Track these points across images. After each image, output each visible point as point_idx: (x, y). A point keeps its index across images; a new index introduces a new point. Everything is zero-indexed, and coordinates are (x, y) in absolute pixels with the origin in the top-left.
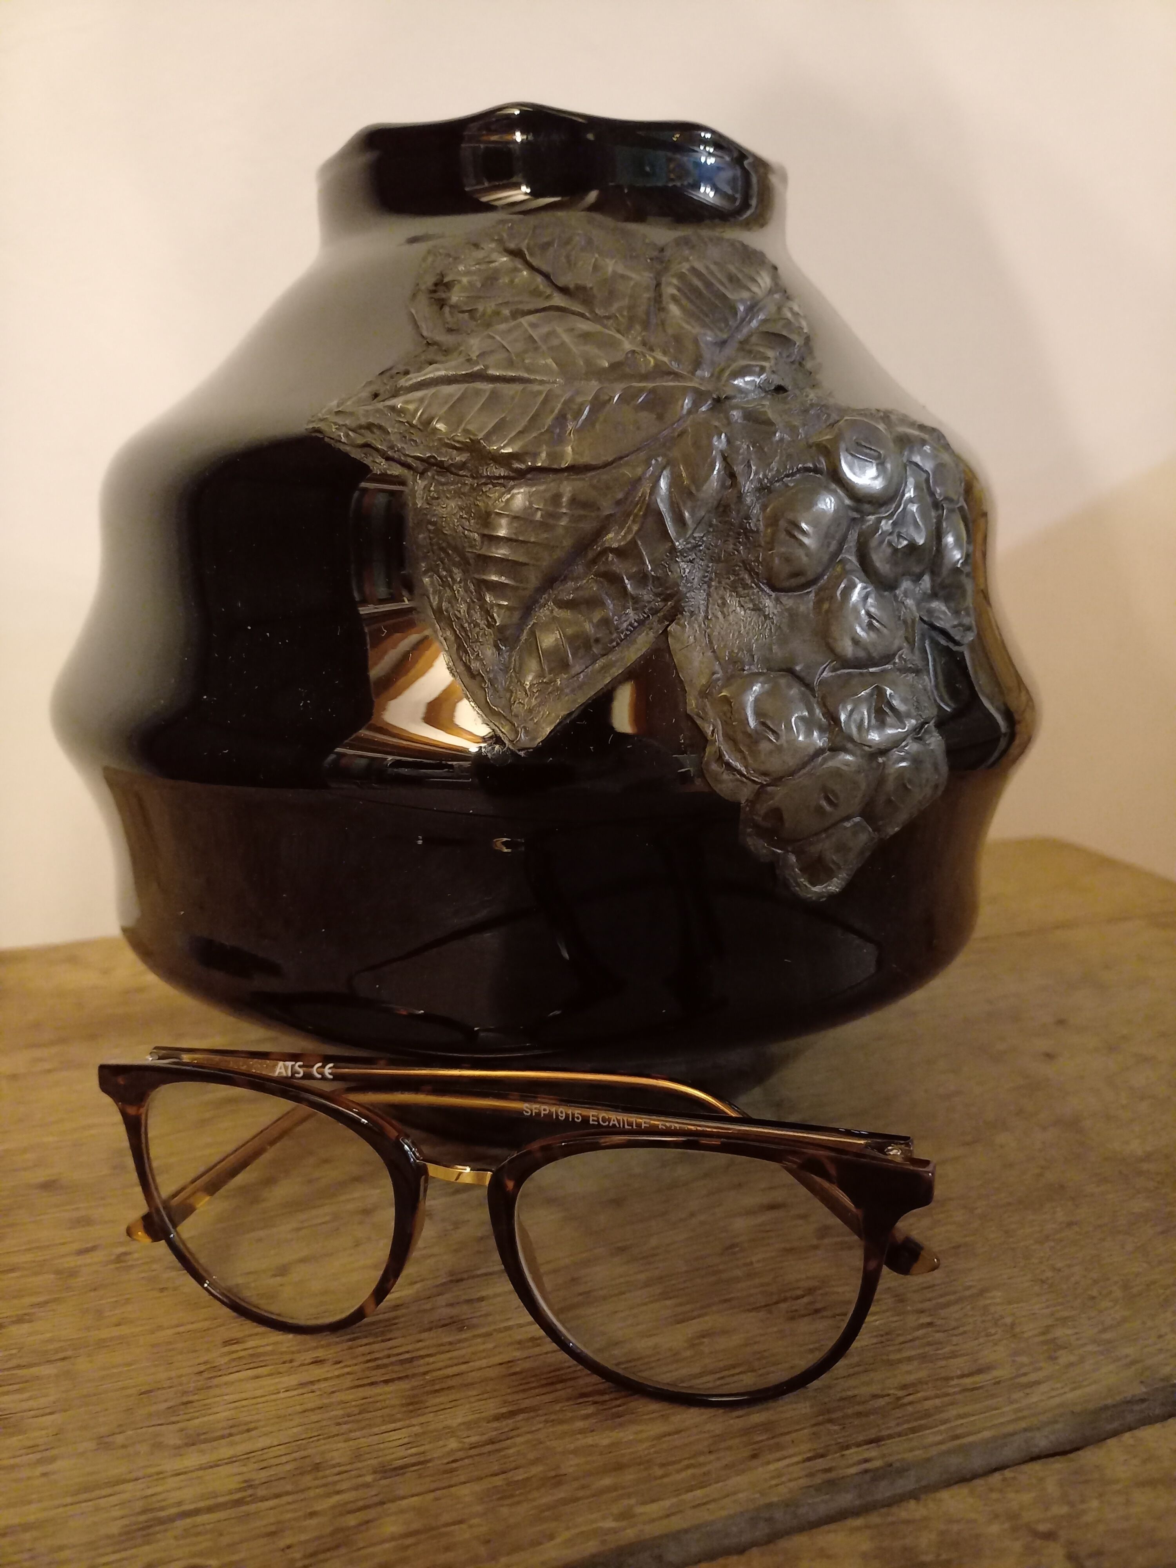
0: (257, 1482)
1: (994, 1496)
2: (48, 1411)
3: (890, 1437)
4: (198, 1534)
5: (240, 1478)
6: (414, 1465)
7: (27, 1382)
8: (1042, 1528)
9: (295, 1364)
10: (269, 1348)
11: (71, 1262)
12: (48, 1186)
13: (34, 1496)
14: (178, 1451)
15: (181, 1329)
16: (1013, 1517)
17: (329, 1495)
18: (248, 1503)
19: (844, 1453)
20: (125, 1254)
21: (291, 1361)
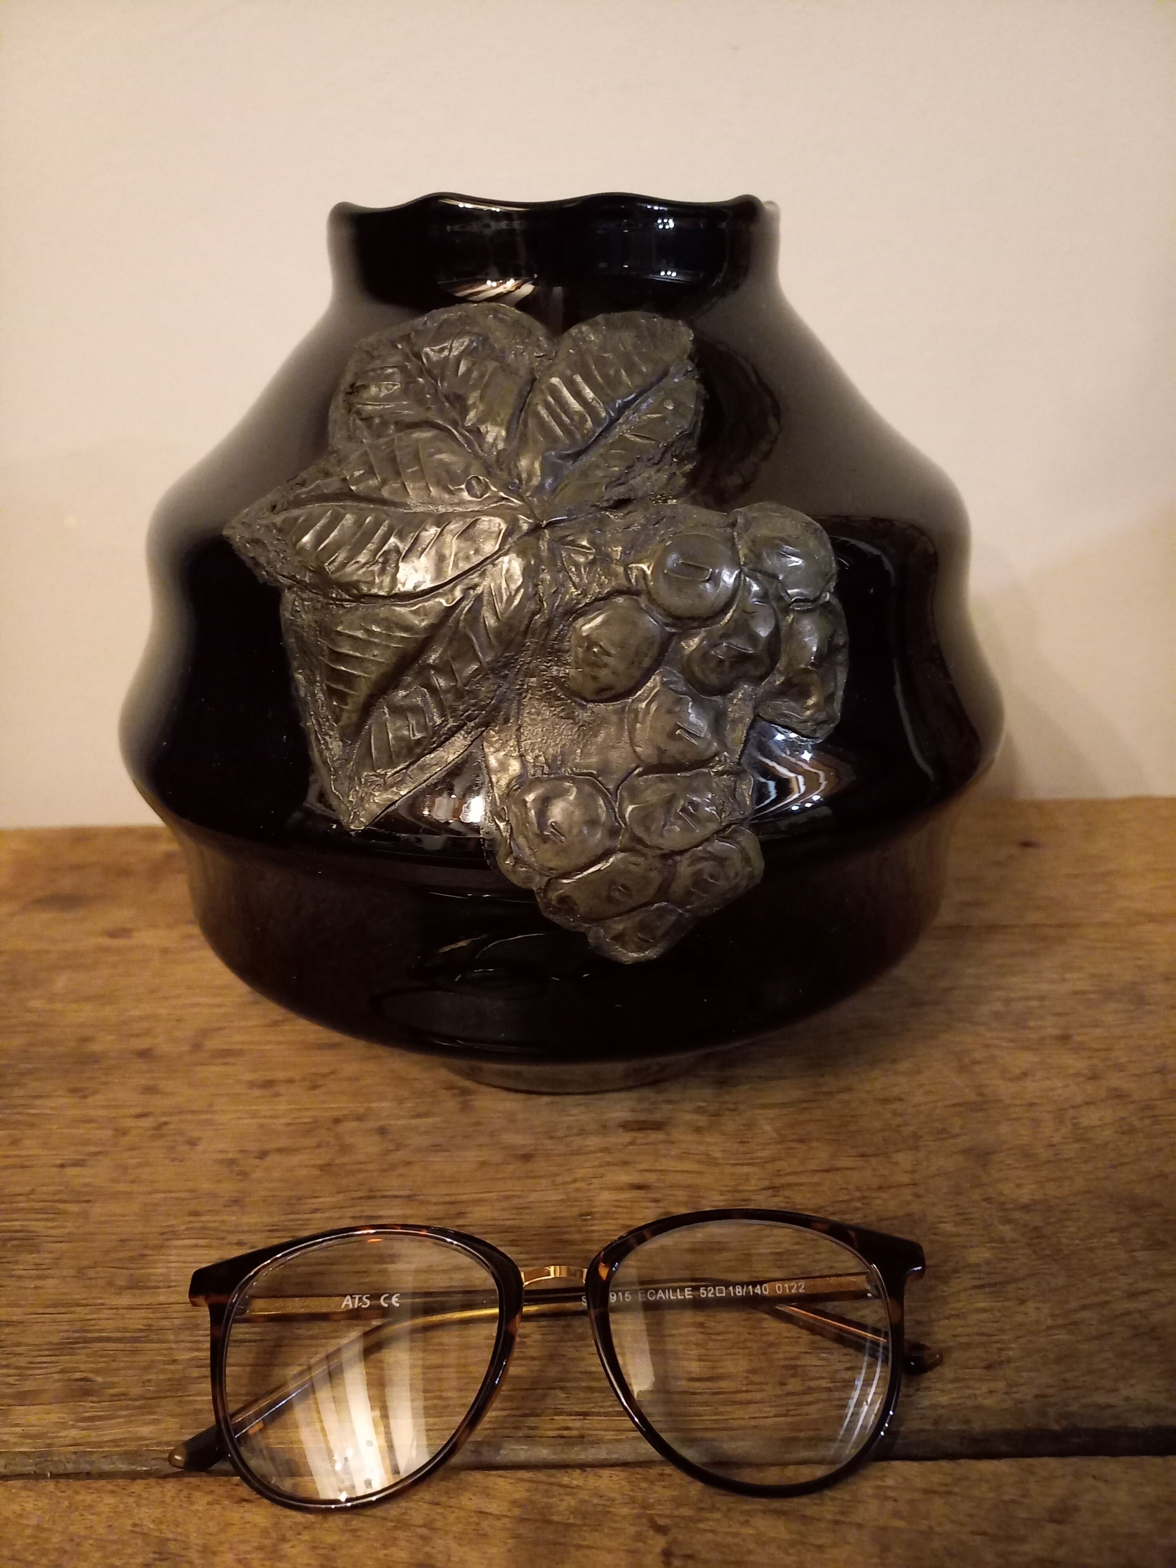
0: (154, 1328)
1: (644, 1485)
2: (61, 1239)
3: (599, 1414)
4: (102, 1356)
5: (146, 1322)
6: (250, 1341)
7: (58, 1214)
8: (661, 1522)
9: (224, 1242)
10: (214, 1225)
11: (129, 1123)
12: (144, 1054)
13: (23, 1302)
14: (120, 1291)
15: (169, 1195)
16: (646, 1506)
17: (192, 1350)
18: (141, 1342)
19: (556, 1418)
20: (166, 1123)
21: (223, 1239)
